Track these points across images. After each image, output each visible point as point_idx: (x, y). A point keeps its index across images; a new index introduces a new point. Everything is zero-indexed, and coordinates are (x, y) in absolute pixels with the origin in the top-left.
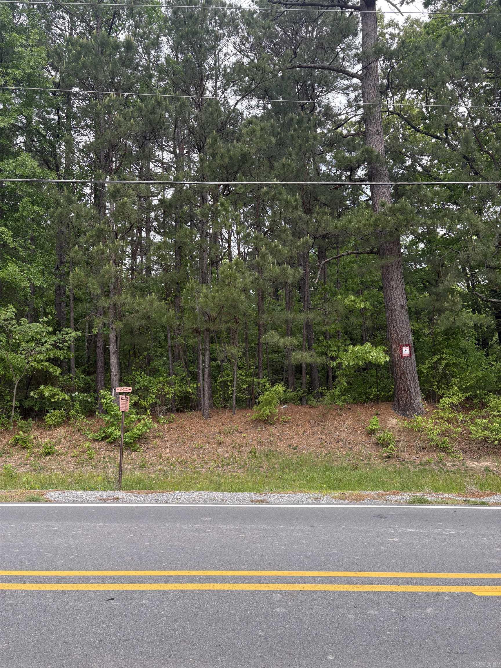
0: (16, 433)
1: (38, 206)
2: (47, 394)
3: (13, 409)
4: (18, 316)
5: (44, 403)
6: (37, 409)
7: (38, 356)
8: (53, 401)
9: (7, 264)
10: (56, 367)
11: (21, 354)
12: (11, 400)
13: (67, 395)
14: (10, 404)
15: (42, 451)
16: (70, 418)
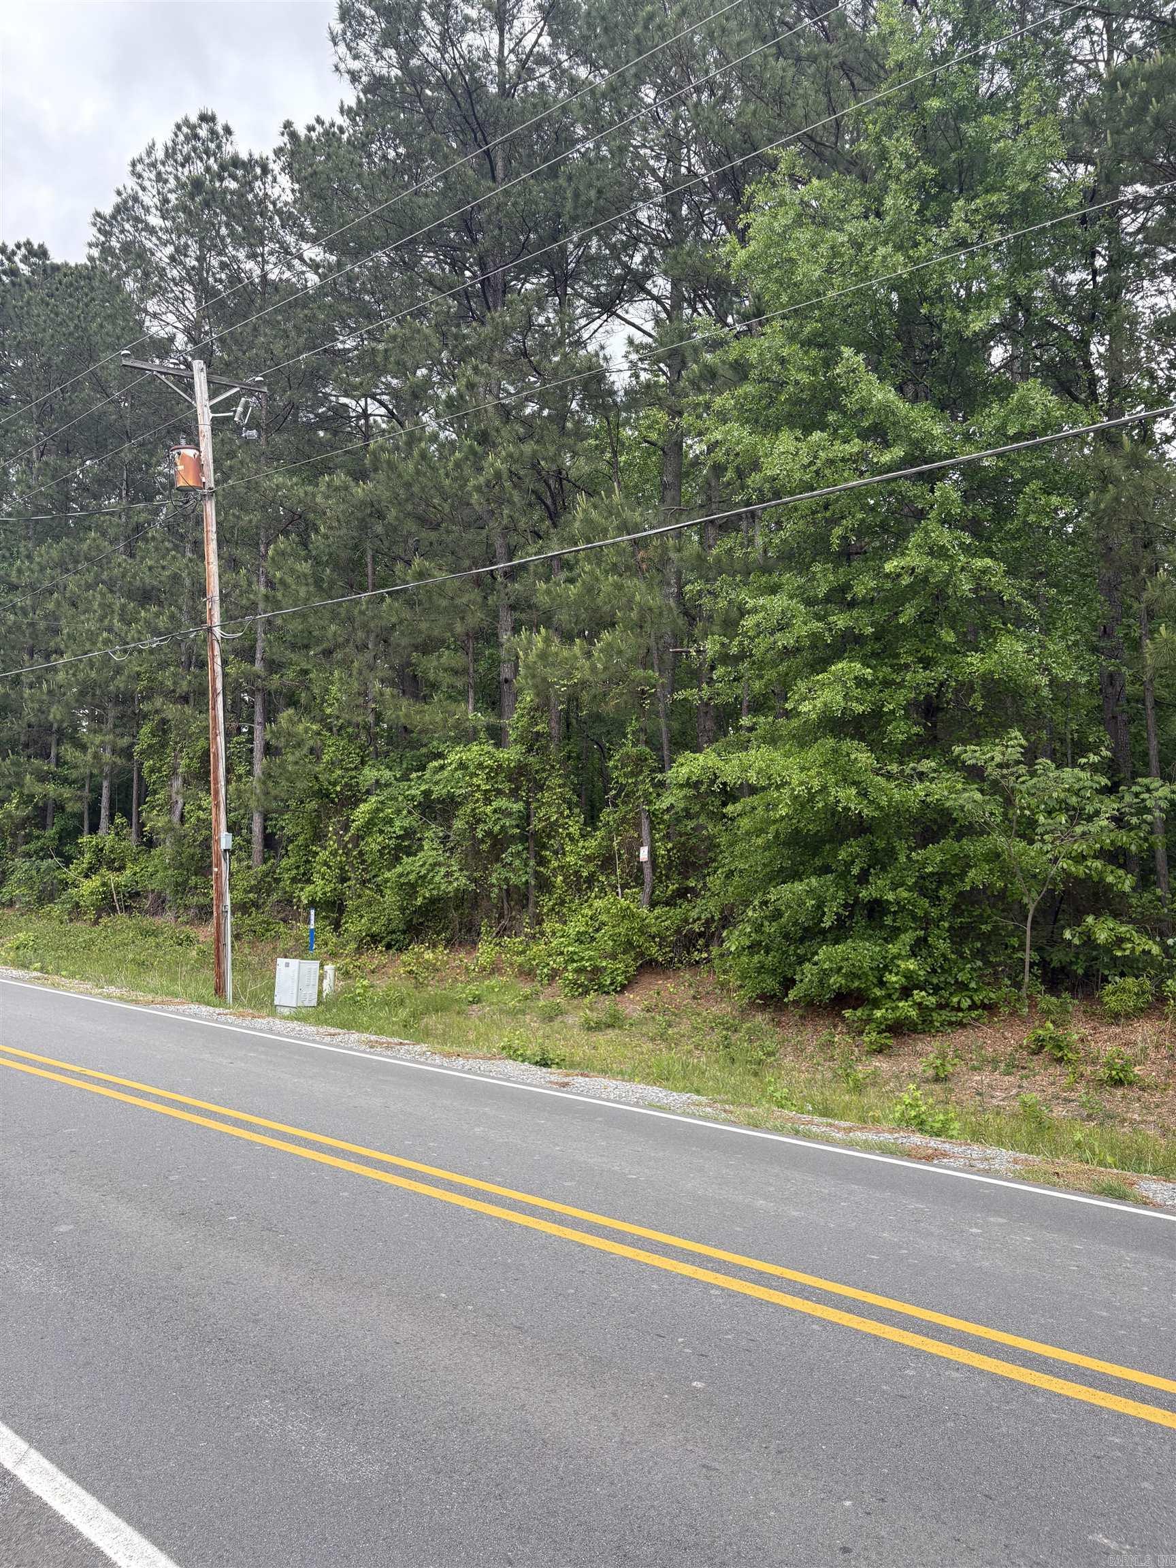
0: (1037, 1023)
1: (1060, 495)
2: (1102, 936)
3: (1027, 968)
4: (1030, 755)
5: (1096, 959)
6: (1080, 972)
7: (1075, 847)
8: (1119, 954)
9: (995, 639)
10: (1121, 872)
11: (1043, 841)
12: (1022, 947)
13: (1155, 942)
14: (1019, 955)
15: (1103, 1073)
16: (1166, 999)
